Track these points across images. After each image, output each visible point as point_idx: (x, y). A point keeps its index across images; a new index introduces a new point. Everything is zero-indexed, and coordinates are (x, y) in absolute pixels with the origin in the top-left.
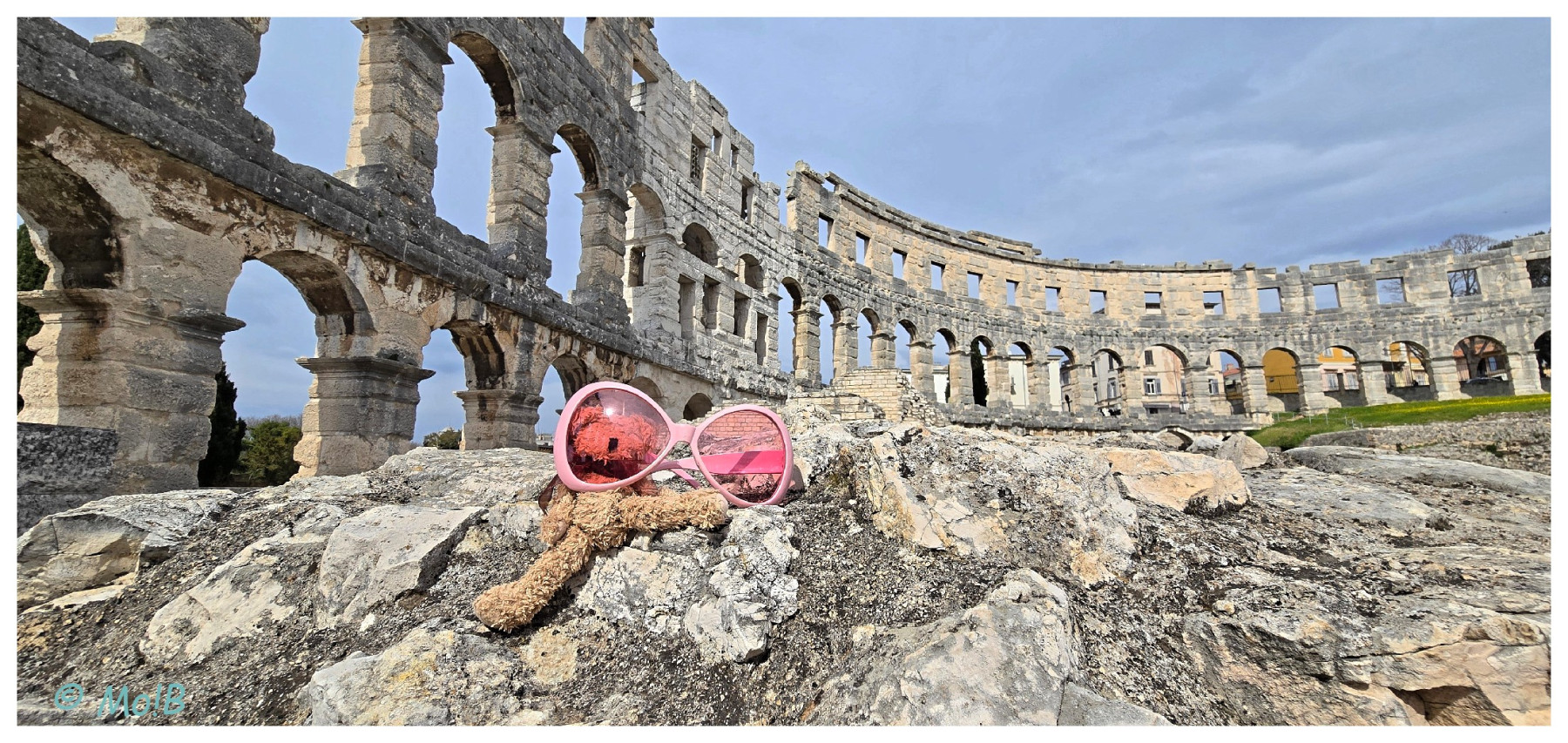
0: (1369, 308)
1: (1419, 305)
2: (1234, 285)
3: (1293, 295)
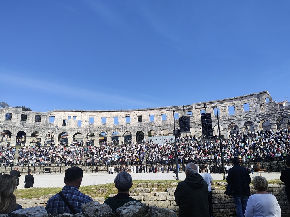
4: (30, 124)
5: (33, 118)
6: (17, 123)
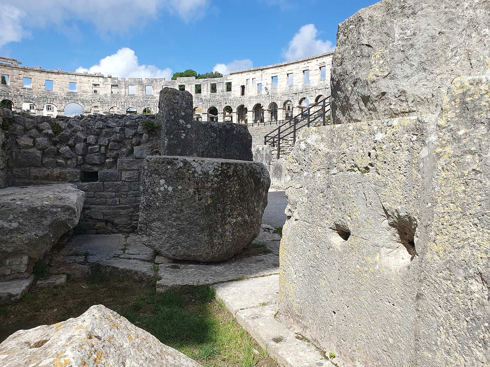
0: (142, 95)
1: (155, 96)
2: (103, 83)
3: (121, 88)
4: (205, 96)
5: (207, 88)
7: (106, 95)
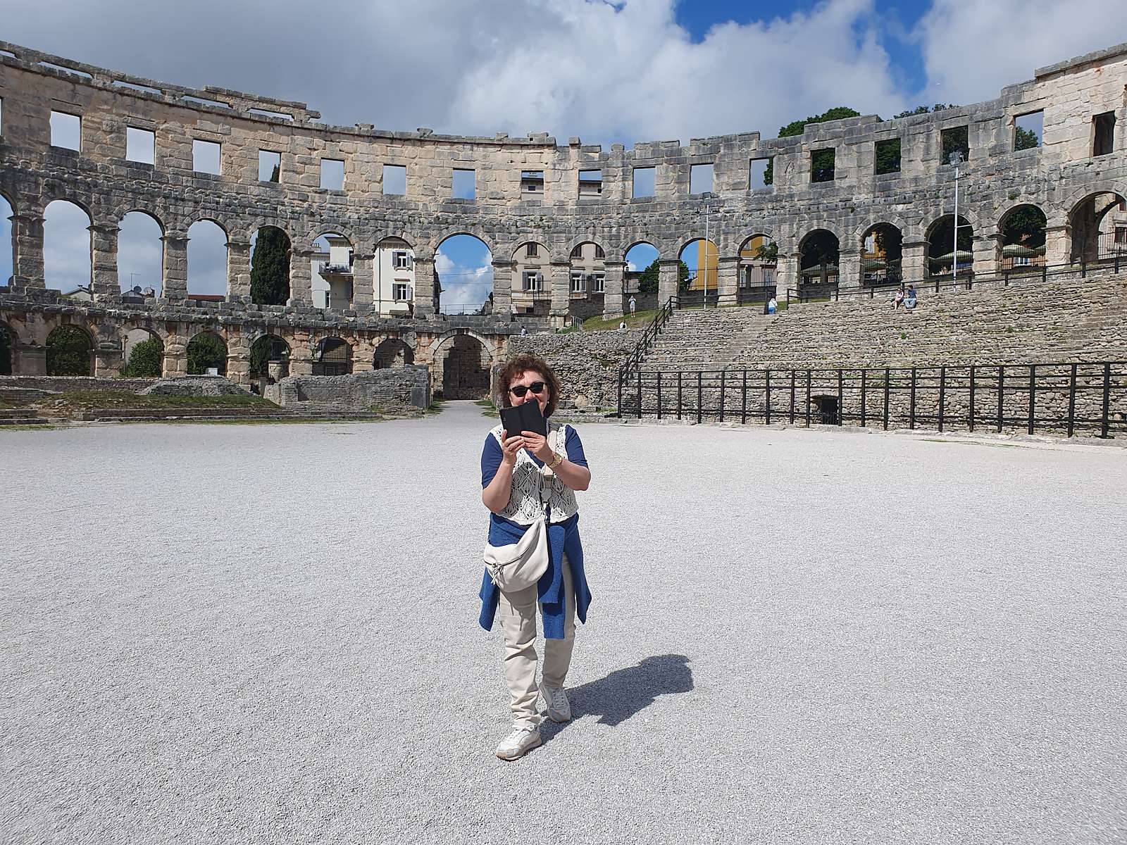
0: (679, 198)
1: (722, 197)
2: (554, 165)
3: (612, 179)
4: (916, 180)
5: (927, 150)
6: (859, 188)
7: (561, 206)
